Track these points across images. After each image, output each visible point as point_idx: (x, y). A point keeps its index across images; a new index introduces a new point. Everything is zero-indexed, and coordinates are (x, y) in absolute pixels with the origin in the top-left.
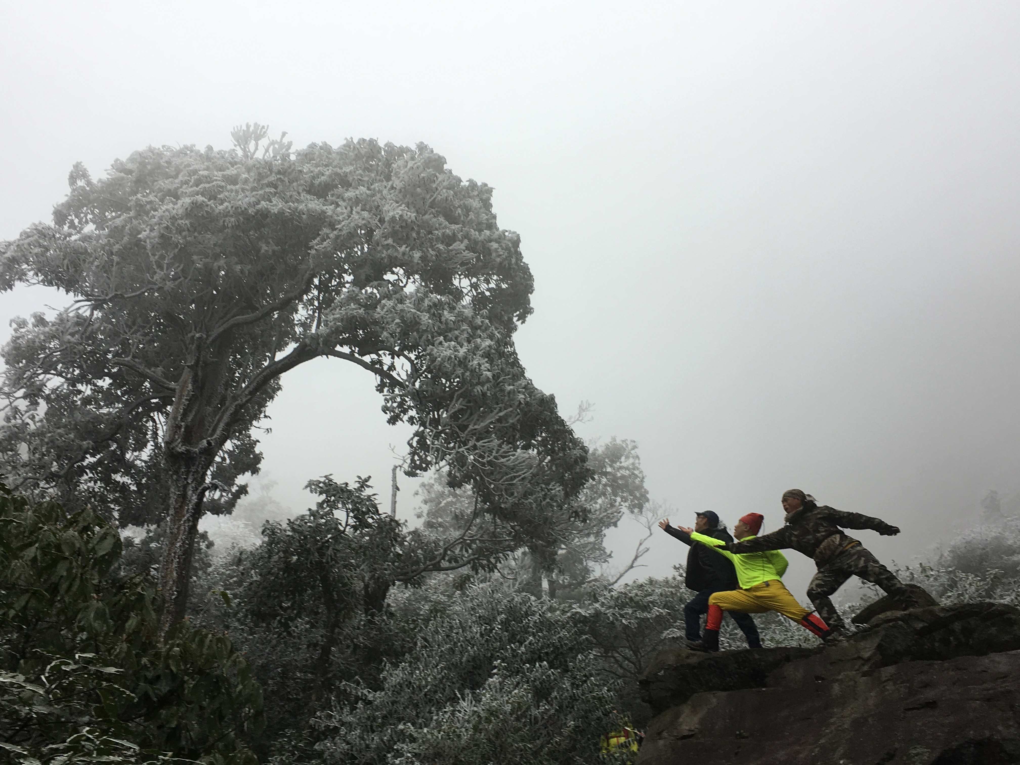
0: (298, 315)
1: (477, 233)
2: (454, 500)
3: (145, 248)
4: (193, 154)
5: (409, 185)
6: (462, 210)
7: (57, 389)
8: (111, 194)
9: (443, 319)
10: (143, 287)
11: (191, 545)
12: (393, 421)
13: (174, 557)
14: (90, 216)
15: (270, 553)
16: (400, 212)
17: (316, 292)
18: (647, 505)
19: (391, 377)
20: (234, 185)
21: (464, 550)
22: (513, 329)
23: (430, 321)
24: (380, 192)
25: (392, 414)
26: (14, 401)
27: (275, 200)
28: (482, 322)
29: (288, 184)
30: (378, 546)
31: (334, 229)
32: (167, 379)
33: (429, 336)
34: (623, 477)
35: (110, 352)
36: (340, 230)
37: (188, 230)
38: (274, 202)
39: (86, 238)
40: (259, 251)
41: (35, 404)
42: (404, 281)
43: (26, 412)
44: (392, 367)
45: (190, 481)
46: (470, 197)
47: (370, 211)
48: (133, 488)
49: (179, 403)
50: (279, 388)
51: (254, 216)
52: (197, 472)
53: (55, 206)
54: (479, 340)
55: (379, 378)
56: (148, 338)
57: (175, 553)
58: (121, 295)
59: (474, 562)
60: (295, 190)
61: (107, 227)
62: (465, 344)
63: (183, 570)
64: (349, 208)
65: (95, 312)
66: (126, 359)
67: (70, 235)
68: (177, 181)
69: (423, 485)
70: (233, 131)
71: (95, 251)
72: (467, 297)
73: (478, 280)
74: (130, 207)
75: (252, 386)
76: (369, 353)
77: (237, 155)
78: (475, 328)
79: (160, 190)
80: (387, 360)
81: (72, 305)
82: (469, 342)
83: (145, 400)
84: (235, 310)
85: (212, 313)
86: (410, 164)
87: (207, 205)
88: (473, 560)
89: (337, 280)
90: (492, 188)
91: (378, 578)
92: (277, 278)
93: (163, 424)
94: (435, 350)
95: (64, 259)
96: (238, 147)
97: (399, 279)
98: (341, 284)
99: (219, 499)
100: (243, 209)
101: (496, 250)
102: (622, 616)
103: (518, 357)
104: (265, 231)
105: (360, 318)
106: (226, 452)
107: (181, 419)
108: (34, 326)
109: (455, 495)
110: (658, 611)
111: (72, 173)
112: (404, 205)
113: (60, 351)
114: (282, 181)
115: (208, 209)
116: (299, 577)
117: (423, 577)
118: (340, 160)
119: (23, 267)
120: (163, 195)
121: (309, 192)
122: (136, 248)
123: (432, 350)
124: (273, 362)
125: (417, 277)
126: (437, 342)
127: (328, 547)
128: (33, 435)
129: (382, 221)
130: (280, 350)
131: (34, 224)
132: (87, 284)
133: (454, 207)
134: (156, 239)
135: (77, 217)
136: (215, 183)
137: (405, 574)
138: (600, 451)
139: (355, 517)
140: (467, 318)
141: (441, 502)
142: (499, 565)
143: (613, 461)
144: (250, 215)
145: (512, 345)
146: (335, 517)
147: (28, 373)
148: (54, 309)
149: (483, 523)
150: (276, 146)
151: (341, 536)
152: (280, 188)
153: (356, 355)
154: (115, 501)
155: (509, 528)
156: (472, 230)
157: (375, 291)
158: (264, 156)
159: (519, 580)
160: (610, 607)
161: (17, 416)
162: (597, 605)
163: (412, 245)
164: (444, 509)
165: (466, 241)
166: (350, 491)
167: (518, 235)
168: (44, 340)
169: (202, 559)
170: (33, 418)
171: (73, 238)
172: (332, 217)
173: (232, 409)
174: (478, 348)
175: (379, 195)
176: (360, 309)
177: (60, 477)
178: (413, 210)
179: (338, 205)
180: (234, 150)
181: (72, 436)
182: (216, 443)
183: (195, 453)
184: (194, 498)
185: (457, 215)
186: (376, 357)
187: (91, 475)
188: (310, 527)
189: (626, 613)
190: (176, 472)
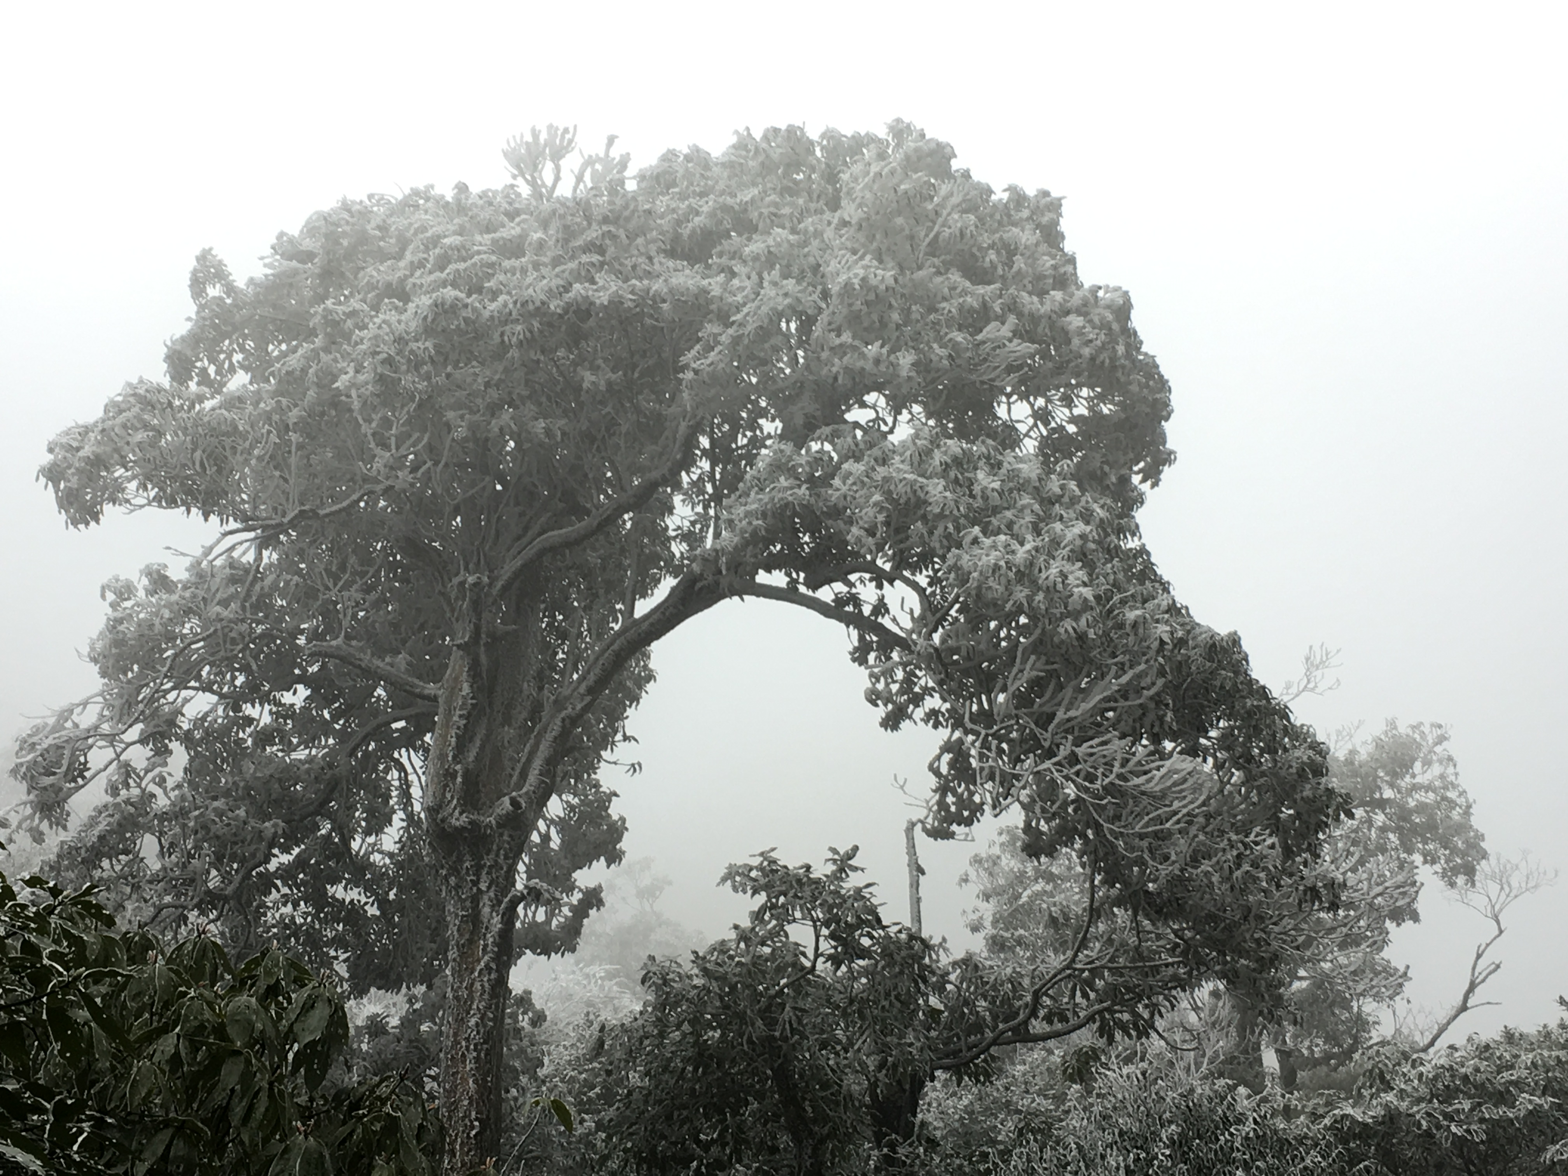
0: (674, 518)
1: (1035, 299)
2: (1049, 888)
3: (350, 410)
4: (429, 204)
5: (878, 213)
6: (998, 253)
7: (204, 718)
8: (274, 306)
9: (977, 489)
10: (354, 492)
11: (499, 1020)
12: (892, 722)
13: (467, 1048)
14: (238, 357)
15: (662, 1024)
16: (861, 272)
17: (705, 465)
18: (1483, 867)
19: (881, 630)
20: (517, 258)
21: (1078, 993)
22: (1135, 502)
23: (948, 494)
24: (818, 234)
25: (890, 707)
26: (124, 750)
27: (601, 278)
28: (1063, 487)
29: (626, 241)
30: (888, 994)
31: (728, 325)
32: (420, 678)
33: (951, 527)
34: (1422, 808)
35: (302, 632)
36: (740, 325)
37: (433, 361)
38: (601, 283)
39: (235, 402)
40: (578, 389)
41: (162, 752)
42: (890, 420)
43: (147, 772)
44: (881, 608)
45: (483, 886)
46: (1015, 224)
47: (800, 279)
48: (373, 911)
49: (447, 725)
50: (650, 677)
51: (561, 316)
52: (496, 865)
53: (169, 343)
54: (1058, 526)
55: (854, 633)
56: (373, 596)
57: (467, 1039)
58: (312, 510)
59: (1103, 1019)
60: (641, 254)
61: (272, 374)
62: (1029, 537)
63: (487, 1074)
64: (754, 276)
65: (265, 553)
66: (334, 643)
67: (201, 399)
68: (402, 264)
69: (977, 860)
70: (506, 147)
71: (252, 427)
72: (1027, 441)
73: (1049, 401)
74: (314, 329)
75: (592, 677)
76: (829, 581)
77: (519, 195)
78: (1048, 502)
79: (371, 287)
80: (868, 593)
81: (218, 541)
82: (1038, 532)
83: (379, 726)
84: (543, 519)
85: (497, 531)
86: (874, 169)
87: (466, 306)
88: (1100, 1012)
89: (749, 434)
90: (1060, 199)
91: (895, 1066)
92: (622, 443)
93: (420, 772)
94: (966, 557)
95: (194, 450)
96: (520, 179)
97: (878, 418)
98: (757, 443)
99: (548, 921)
100: (538, 304)
101: (1080, 332)
102: (1449, 1117)
103: (1153, 560)
104: (588, 346)
105: (801, 505)
106: (552, 821)
107: (454, 757)
108: (151, 592)
109: (1050, 877)
110: (1530, 1101)
111: (194, 273)
112: (868, 257)
113: (203, 639)
114: (614, 237)
115: (468, 313)
116: (727, 1074)
117: (993, 1058)
118: (729, 178)
119: (117, 474)
120: (378, 295)
121: (672, 254)
122: (333, 413)
123: (959, 558)
124: (631, 623)
125: (917, 408)
126: (968, 540)
127: (783, 1006)
128: (163, 817)
129: (825, 295)
130: (644, 595)
131: (129, 385)
132: (244, 496)
133: (980, 249)
134: (370, 387)
135: (212, 361)
136: (476, 258)
137: (956, 1053)
138: (1364, 754)
139: (833, 936)
140: (1028, 481)
141: (1020, 896)
142: (1160, 1024)
143: (1395, 775)
144: (554, 314)
145: (1135, 531)
146: (792, 939)
147: (145, 692)
148: (183, 554)
149: (1114, 931)
150: (598, 167)
151: (809, 982)
152: (611, 251)
153: (802, 589)
154: (339, 942)
155: (1172, 936)
156: (1024, 294)
157: (828, 447)
158: (575, 189)
159: (1209, 1053)
160: (1419, 1100)
161: (131, 781)
162: (1389, 1097)
163: (894, 338)
164: (1028, 910)
165: (1012, 319)
166: (817, 882)
167: (1126, 293)
168: (171, 620)
169: (522, 1051)
170: (161, 782)
171: (208, 405)
172: (721, 299)
173: (556, 727)
174: (1059, 544)
175: (815, 243)
176: (799, 487)
177: (226, 899)
178: (891, 264)
179: (733, 274)
180: (512, 186)
181: (241, 812)
182: (530, 802)
183: (489, 825)
184: (496, 919)
185: (987, 264)
186: (845, 589)
187: (285, 890)
188: (739, 964)
189: (1457, 1111)
190: (455, 870)
